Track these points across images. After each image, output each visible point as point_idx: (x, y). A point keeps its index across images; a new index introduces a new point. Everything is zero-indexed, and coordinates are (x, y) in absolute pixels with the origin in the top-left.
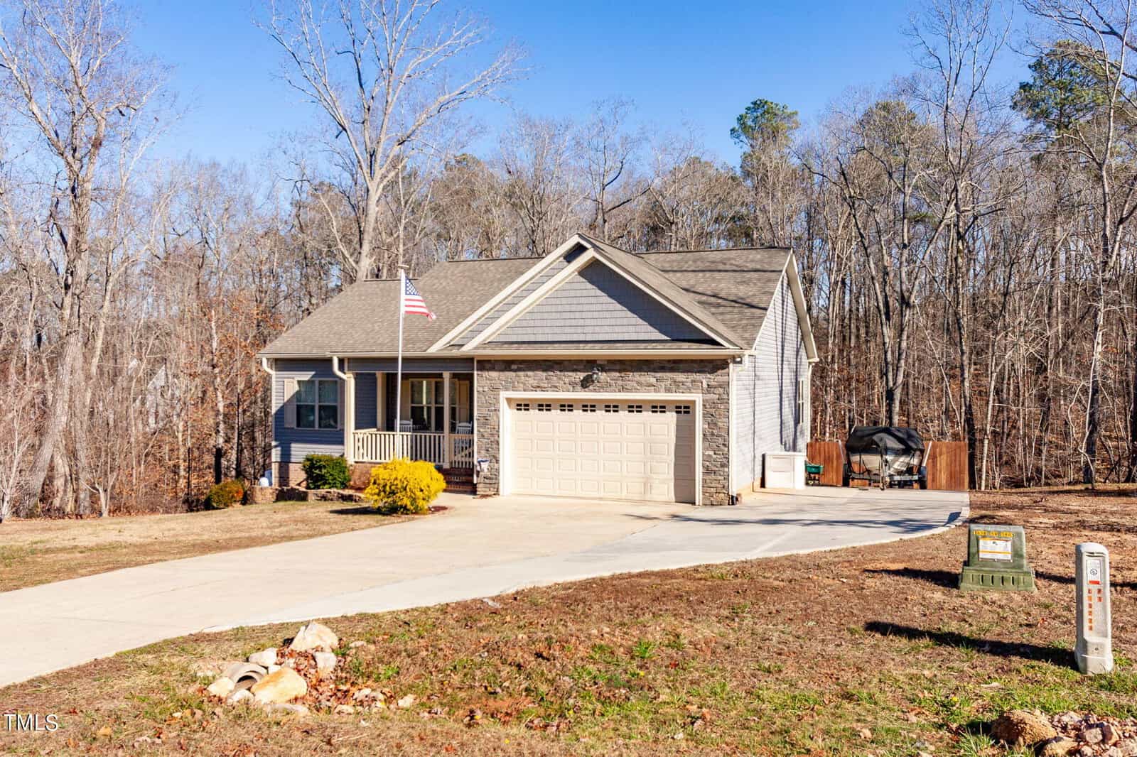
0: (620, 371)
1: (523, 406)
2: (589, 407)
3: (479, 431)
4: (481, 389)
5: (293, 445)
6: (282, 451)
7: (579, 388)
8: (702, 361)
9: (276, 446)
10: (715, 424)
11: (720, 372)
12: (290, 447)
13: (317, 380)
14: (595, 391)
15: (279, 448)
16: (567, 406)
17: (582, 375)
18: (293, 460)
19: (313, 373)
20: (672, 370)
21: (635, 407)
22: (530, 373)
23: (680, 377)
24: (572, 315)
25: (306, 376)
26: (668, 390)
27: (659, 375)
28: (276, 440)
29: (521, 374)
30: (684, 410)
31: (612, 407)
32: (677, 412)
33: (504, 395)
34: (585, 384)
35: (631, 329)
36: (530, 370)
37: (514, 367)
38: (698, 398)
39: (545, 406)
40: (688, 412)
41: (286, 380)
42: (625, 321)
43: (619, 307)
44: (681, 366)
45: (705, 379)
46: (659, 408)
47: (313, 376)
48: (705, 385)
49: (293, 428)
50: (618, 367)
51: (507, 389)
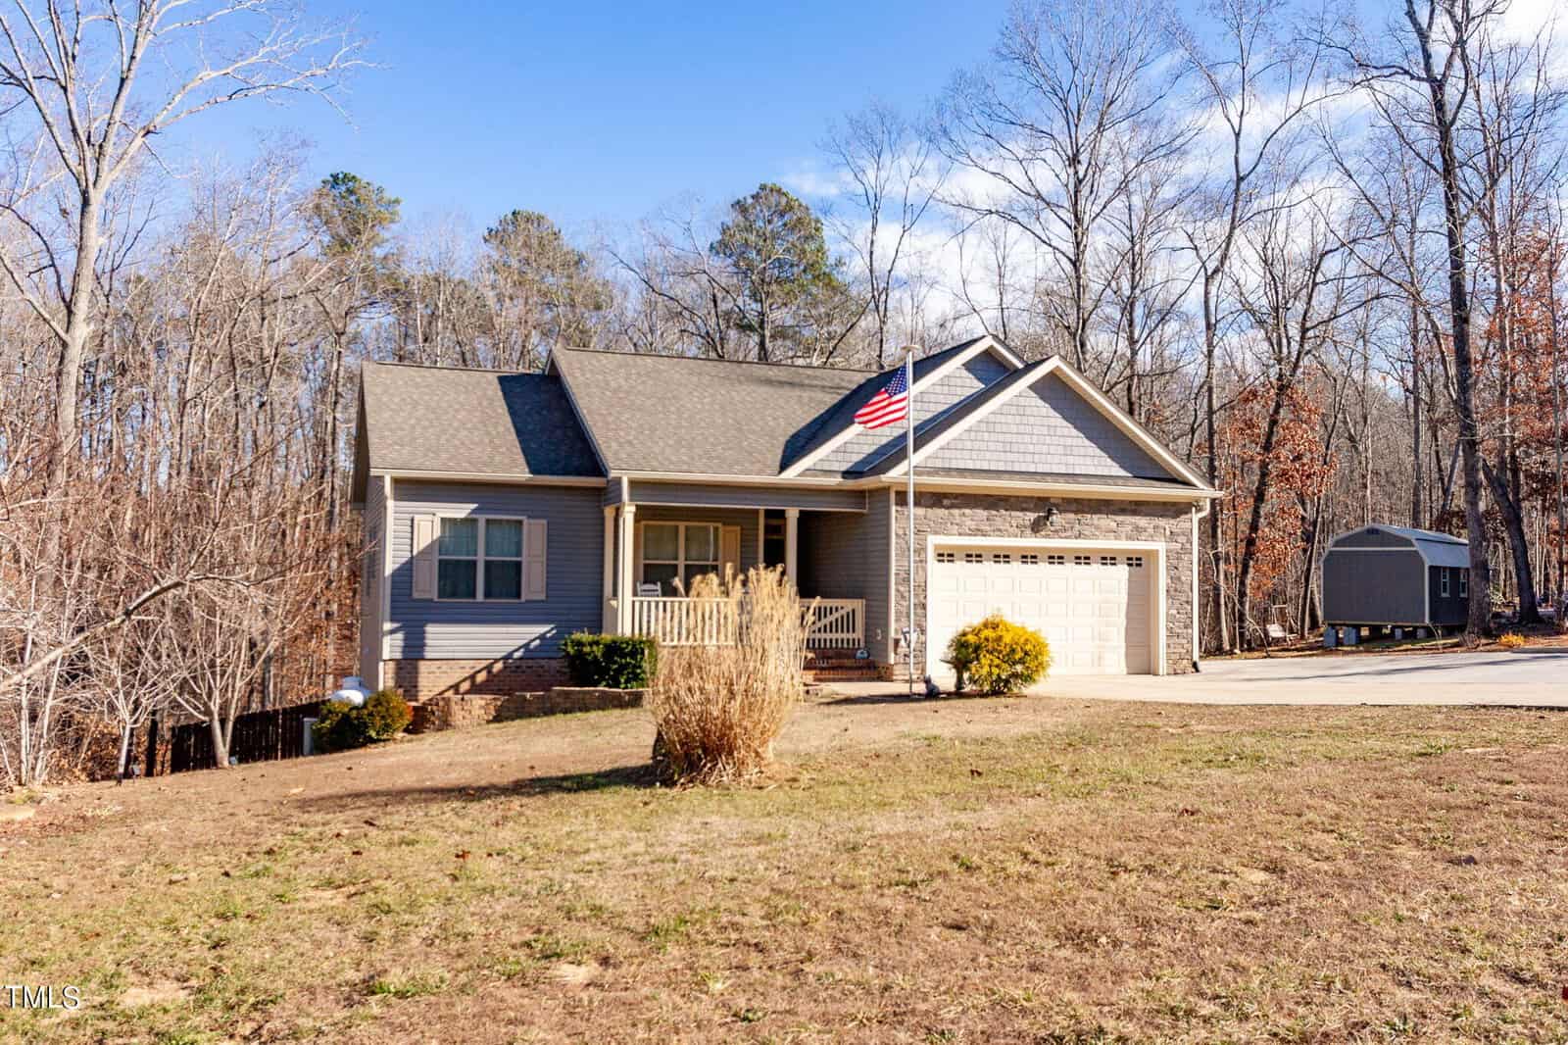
0: (1076, 512)
1: (946, 556)
2: (1029, 557)
3: (898, 590)
4: (901, 532)
5: (430, 629)
6: (405, 640)
7: (1028, 531)
8: (1165, 503)
9: (392, 632)
10: (1179, 579)
11: (1183, 517)
12: (424, 632)
13: (482, 518)
14: (1047, 536)
15: (400, 636)
16: (1002, 557)
17: (1032, 516)
18: (428, 655)
19: (475, 506)
20: (1134, 513)
21: (1083, 559)
22: (967, 511)
23: (1142, 521)
24: (1019, 438)
25: (461, 511)
26: (1129, 538)
27: (1120, 518)
28: (392, 620)
29: (956, 512)
30: (1135, 561)
31: (1055, 558)
32: (1130, 565)
33: (933, 541)
34: (1036, 527)
35: (1088, 461)
36: (967, 506)
37: (946, 502)
38: (1160, 546)
39: (974, 556)
40: (1139, 565)
41: (417, 517)
42: (1082, 451)
43: (1075, 432)
44: (1143, 508)
45: (1167, 524)
46: (1109, 559)
47: (474, 511)
48: (1168, 533)
49: (431, 600)
50: (1074, 507)
51: (936, 533)
